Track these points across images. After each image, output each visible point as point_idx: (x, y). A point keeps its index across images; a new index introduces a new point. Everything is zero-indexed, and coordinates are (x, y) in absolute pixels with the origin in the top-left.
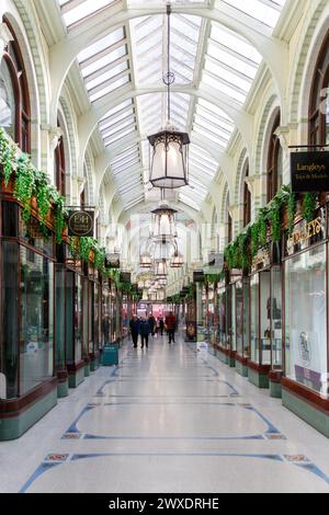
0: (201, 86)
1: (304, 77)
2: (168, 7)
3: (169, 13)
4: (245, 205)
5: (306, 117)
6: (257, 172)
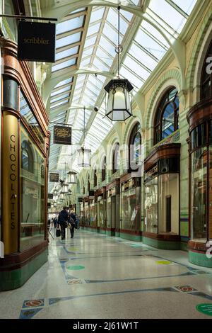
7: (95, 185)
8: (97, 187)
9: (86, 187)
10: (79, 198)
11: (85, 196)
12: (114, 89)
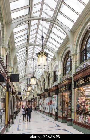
2: (43, 18)
7: (49, 85)
8: (51, 87)
9: (43, 87)
10: (38, 94)
11: (42, 92)
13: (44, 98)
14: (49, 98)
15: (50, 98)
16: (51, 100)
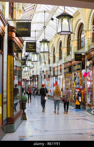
0: (49, 23)
1: (76, 30)
2: (45, 11)
3: (45, 12)
4: (60, 53)
5: (77, 39)
6: (64, 46)
12: (62, 19)
13: (49, 78)
14: (54, 77)
15: (56, 78)
16: (56, 81)
